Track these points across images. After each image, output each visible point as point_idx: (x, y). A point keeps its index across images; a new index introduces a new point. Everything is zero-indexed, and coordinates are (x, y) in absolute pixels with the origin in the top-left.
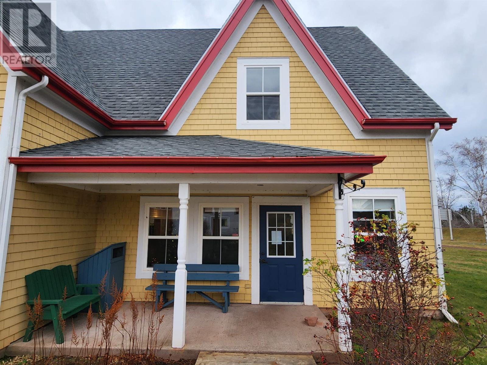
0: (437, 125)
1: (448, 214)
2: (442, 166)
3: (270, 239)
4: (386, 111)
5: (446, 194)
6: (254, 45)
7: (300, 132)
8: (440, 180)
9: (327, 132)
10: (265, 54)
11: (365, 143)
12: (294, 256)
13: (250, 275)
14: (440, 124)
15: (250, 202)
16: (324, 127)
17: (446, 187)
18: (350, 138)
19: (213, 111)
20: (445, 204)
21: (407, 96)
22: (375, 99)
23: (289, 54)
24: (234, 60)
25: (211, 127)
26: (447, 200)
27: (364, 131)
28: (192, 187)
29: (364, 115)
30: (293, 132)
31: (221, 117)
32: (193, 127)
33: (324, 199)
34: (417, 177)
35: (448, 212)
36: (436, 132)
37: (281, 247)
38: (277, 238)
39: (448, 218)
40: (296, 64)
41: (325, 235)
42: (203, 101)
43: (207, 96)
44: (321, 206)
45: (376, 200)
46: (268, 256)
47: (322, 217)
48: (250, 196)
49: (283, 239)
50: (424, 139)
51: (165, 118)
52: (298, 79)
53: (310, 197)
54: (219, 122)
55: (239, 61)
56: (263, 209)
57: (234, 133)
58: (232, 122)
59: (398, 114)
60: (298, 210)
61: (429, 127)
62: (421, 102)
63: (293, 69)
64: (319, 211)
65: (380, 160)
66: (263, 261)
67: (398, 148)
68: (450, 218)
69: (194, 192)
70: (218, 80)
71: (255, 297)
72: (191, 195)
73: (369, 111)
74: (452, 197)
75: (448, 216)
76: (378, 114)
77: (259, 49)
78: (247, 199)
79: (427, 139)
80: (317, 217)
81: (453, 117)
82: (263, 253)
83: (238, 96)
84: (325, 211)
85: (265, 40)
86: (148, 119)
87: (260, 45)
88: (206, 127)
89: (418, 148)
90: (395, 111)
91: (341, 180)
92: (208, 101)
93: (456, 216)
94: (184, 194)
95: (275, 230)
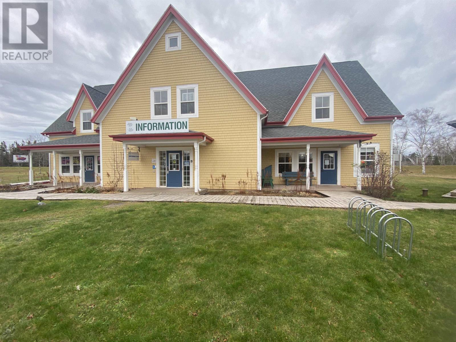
0: (396, 118)
1: (399, 157)
2: (399, 127)
3: (324, 163)
4: (374, 113)
5: (400, 144)
6: (319, 87)
7: (338, 123)
8: (396, 135)
9: (349, 122)
10: (323, 91)
11: (364, 126)
12: (334, 169)
13: (317, 175)
14: (397, 118)
15: (317, 150)
16: (348, 120)
17: (401, 140)
18: (359, 124)
19: (302, 116)
20: (398, 151)
21: (384, 104)
22: (369, 107)
23: (334, 90)
24: (310, 94)
25: (301, 122)
26: (400, 149)
27: (365, 121)
28: (311, 145)
29: (365, 115)
30: (334, 123)
31: (305, 118)
32: (294, 123)
33: (346, 148)
34: (385, 139)
35: (399, 156)
36: (395, 121)
37: (329, 166)
38: (327, 163)
39: (399, 160)
40: (337, 95)
41: (346, 161)
42: (298, 112)
43: (300, 110)
44: (345, 151)
45: (367, 148)
46: (324, 169)
47: (345, 155)
48: (317, 148)
49: (329, 163)
50: (390, 124)
51: (285, 120)
52: (337, 101)
53: (341, 148)
54: (304, 120)
55: (312, 95)
56: (322, 153)
57: (310, 124)
58: (310, 120)
59: (380, 114)
60: (336, 153)
61: (393, 119)
62: (390, 107)
63: (335, 97)
64: (344, 153)
65: (375, 135)
66: (322, 171)
67: (378, 128)
68: (401, 160)
69: (311, 147)
70: (304, 103)
71: (319, 183)
72: (310, 148)
73: (368, 113)
74: (404, 146)
75: (399, 158)
76: (371, 114)
77: (321, 89)
78: (316, 149)
79: (391, 123)
80: (343, 155)
81: (403, 115)
82: (322, 168)
83: (312, 109)
84: (347, 153)
85: (324, 85)
86: (278, 121)
87: (321, 87)
88: (299, 122)
89: (387, 127)
90: (378, 112)
91: (360, 142)
92: (300, 112)
93: (405, 160)
94: (308, 148)
95: (326, 160)
